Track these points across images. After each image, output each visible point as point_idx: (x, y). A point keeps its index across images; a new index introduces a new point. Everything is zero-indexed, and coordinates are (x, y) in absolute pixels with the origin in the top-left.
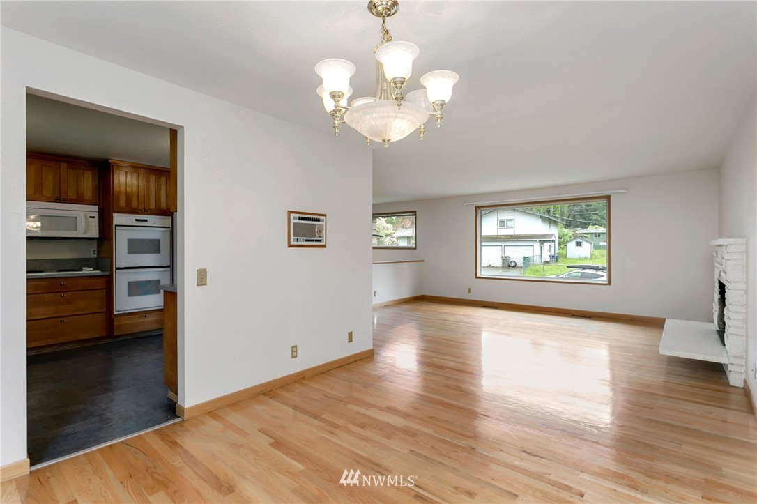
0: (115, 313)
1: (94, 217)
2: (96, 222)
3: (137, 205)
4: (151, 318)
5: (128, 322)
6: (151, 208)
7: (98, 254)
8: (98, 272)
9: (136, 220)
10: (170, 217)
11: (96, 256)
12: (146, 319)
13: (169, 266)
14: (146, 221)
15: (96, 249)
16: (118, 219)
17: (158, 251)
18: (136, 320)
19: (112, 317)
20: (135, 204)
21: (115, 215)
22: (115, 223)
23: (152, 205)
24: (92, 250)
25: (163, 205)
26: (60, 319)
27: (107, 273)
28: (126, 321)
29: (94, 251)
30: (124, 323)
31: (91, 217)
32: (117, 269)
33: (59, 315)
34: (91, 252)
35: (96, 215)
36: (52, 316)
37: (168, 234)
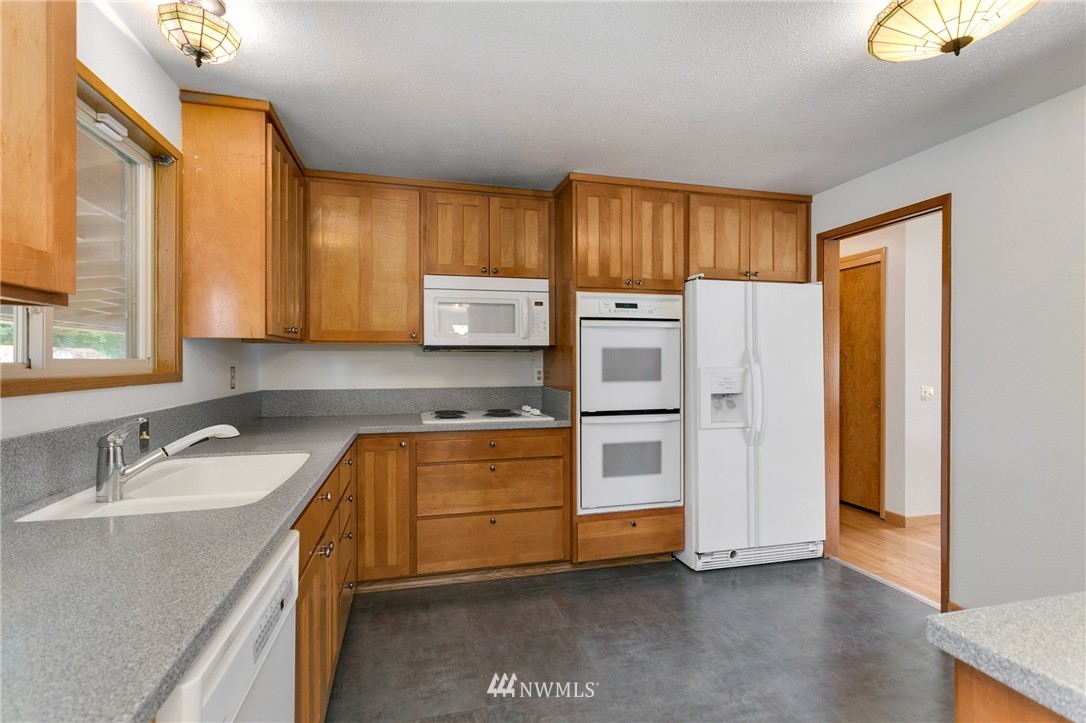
0: (580, 512)
1: (541, 304)
2: (544, 312)
3: (618, 270)
4: (644, 528)
5: (602, 534)
6: (645, 276)
7: (546, 378)
8: (549, 421)
9: (618, 305)
10: (681, 297)
11: (540, 383)
12: (635, 531)
13: (676, 411)
14: (634, 306)
15: (542, 369)
16: (587, 303)
17: (656, 376)
18: (617, 531)
19: (575, 520)
20: (615, 270)
21: (579, 294)
22: (580, 313)
23: (647, 272)
24: (536, 370)
25: (667, 269)
26: (488, 517)
27: (566, 423)
28: (598, 532)
29: (539, 373)
30: (594, 535)
31: (536, 304)
32: (584, 414)
33: (488, 509)
34: (531, 375)
35: (545, 298)
36: (476, 509)
37: (676, 336)
